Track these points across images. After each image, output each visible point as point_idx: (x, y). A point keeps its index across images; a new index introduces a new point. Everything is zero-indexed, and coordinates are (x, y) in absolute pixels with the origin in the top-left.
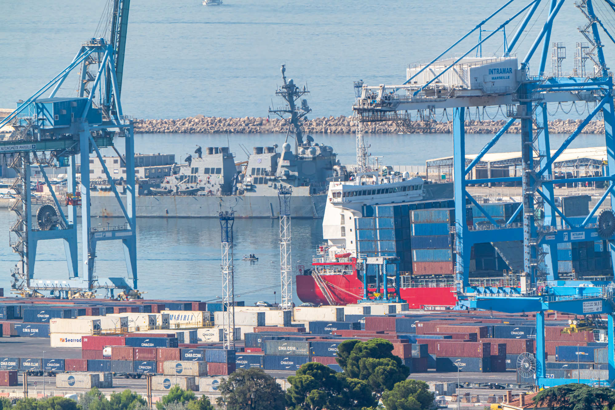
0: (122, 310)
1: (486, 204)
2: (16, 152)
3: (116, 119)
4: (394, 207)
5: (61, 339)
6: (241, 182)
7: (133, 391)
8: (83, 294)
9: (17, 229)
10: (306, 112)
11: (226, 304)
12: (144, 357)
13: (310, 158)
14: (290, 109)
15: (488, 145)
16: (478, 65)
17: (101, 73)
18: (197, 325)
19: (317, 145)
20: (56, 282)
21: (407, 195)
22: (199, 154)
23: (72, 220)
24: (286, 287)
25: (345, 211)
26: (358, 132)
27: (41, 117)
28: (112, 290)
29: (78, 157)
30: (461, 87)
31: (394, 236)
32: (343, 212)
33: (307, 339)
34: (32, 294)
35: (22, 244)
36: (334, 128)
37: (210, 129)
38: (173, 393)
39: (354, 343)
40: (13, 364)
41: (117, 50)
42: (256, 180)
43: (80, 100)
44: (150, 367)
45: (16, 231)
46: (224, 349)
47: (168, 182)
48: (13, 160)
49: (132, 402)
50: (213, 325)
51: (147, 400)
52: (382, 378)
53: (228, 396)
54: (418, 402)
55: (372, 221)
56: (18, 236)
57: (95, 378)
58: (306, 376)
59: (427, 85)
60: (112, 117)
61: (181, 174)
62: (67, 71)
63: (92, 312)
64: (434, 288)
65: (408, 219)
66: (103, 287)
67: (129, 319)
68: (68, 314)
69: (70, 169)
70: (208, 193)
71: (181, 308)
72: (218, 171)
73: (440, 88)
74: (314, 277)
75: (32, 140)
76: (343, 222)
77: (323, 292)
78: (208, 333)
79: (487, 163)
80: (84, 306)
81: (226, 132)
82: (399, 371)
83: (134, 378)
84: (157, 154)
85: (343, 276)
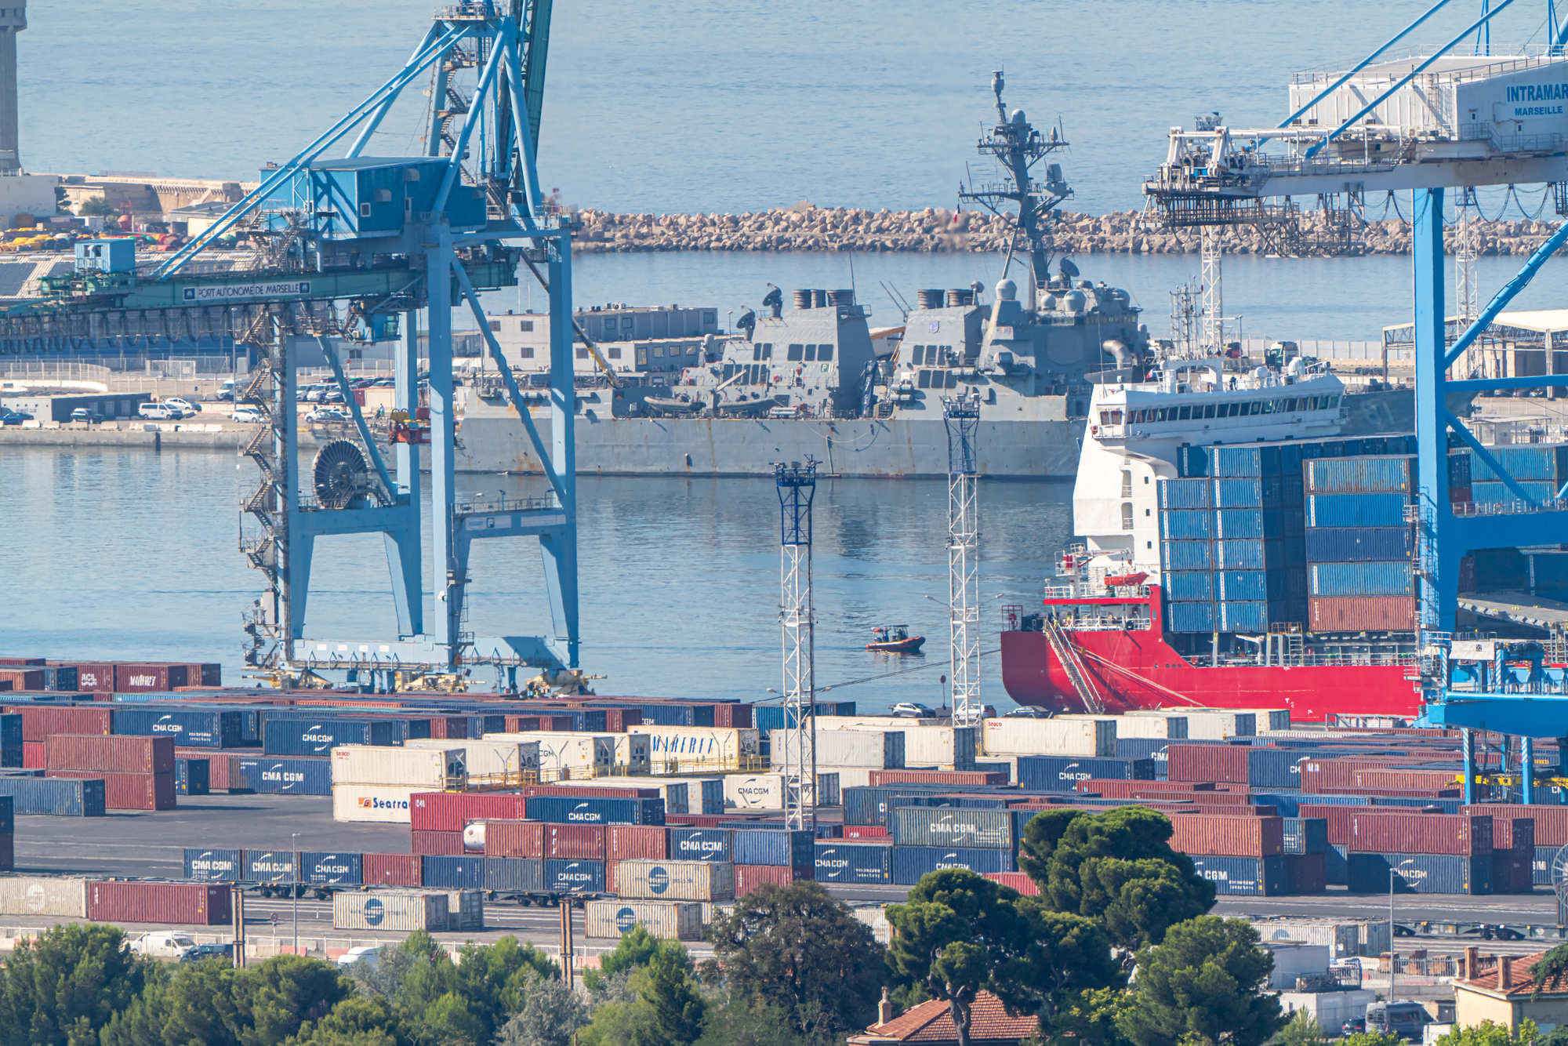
0: (527, 725)
1: (1536, 446)
2: (256, 301)
3: (525, 215)
4: (1262, 448)
5: (361, 800)
6: (884, 384)
7: (523, 941)
8: (434, 682)
9: (260, 505)
10: (1059, 197)
11: (794, 710)
12: (573, 851)
13: (1069, 319)
14: (1016, 190)
15: (1506, 289)
16: (1478, 75)
17: (483, 91)
18: (725, 765)
19: (1087, 285)
20: (363, 648)
21: (1299, 421)
22: (774, 307)
23: (408, 484)
24: (963, 665)
25: (1133, 461)
26: (1208, 250)
27: (323, 207)
28: (512, 671)
29: (423, 315)
30: (1434, 133)
31: (1261, 528)
32: (1127, 463)
33: (1008, 803)
34: (301, 678)
35: (271, 546)
36: (1157, 240)
37: (831, 241)
38: (628, 946)
39: (1067, 818)
40: (226, 866)
41: (528, 30)
42: (924, 377)
43: (430, 164)
44: (589, 877)
45: (257, 512)
46: (788, 829)
47: (692, 383)
48: (250, 323)
49: (515, 970)
50: (767, 765)
51: (562, 967)
52: (1141, 911)
53: (732, 955)
54: (1230, 974)
55: (1203, 486)
56: (263, 524)
57: (436, 905)
58: (933, 905)
59: (1343, 129)
60: (514, 209)
61: (725, 361)
62: (395, 86)
63: (449, 727)
64: (1365, 667)
65: (1299, 483)
66: (487, 662)
67: (542, 747)
68: (383, 733)
69: (401, 347)
70: (797, 413)
71: (684, 718)
72: (825, 353)
73: (1378, 137)
74: (1048, 635)
75: (300, 270)
76: (1127, 491)
77: (1070, 676)
78: (752, 785)
79: (1542, 334)
80: (424, 714)
81: (872, 247)
82: (1186, 892)
83: (544, 905)
84: (668, 307)
85: (1125, 633)
